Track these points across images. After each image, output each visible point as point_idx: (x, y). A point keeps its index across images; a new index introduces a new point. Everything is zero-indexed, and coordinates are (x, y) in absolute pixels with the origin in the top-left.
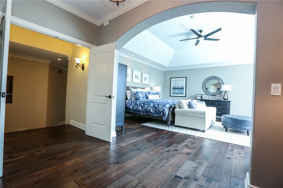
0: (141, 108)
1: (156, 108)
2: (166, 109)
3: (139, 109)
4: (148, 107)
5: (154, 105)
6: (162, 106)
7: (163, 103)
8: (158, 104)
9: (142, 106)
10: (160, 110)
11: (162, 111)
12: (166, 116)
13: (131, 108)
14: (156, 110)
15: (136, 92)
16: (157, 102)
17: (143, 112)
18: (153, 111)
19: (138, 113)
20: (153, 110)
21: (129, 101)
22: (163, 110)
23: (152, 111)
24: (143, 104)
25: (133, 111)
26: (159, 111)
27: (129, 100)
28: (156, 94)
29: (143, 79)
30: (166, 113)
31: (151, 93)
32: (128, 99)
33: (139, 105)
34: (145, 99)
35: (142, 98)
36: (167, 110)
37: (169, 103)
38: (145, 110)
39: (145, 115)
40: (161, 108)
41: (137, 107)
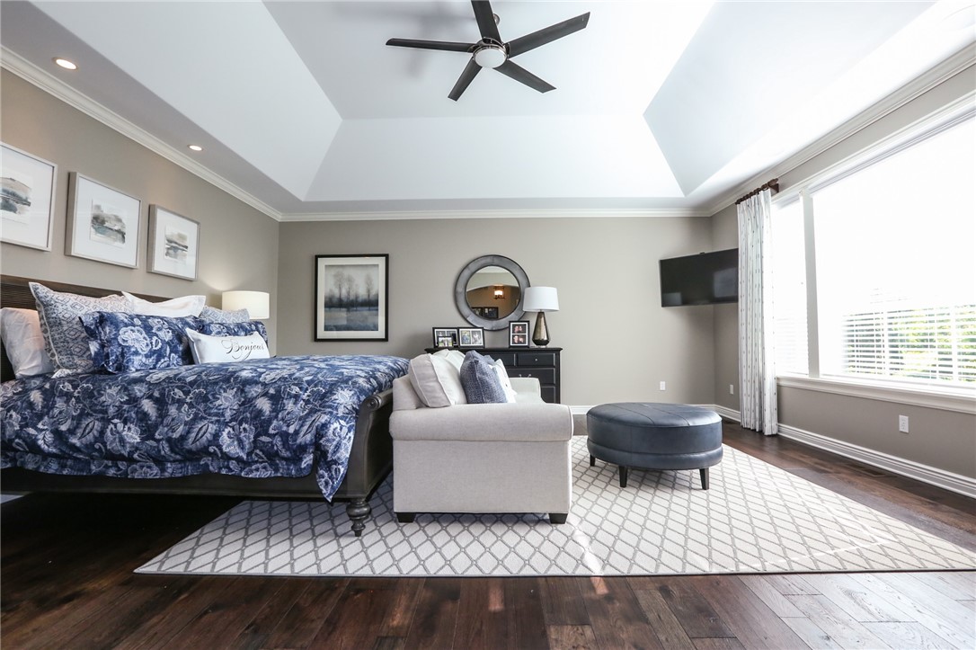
0: (133, 435)
1: (262, 425)
2: (336, 425)
3: (122, 440)
4: (196, 418)
5: (247, 403)
6: (307, 402)
7: (309, 383)
8: (272, 391)
9: (146, 415)
10: (297, 433)
11: (309, 437)
12: (337, 471)
13: (45, 440)
14: (264, 439)
15: (88, 321)
16: (269, 377)
17: (160, 461)
18: (243, 448)
19: (112, 472)
20: (240, 442)
21: (26, 391)
22: (321, 431)
23: (228, 444)
24: (156, 401)
25: (63, 466)
26: (285, 444)
27: (24, 380)
28: (248, 332)
29: (160, 245)
30: (342, 450)
31: (214, 328)
32: (18, 374)
33: (119, 414)
34: (173, 366)
35: (151, 361)
36: (345, 430)
37: (350, 378)
38: (176, 445)
39: (172, 479)
40: (303, 419)
41: (102, 433)
